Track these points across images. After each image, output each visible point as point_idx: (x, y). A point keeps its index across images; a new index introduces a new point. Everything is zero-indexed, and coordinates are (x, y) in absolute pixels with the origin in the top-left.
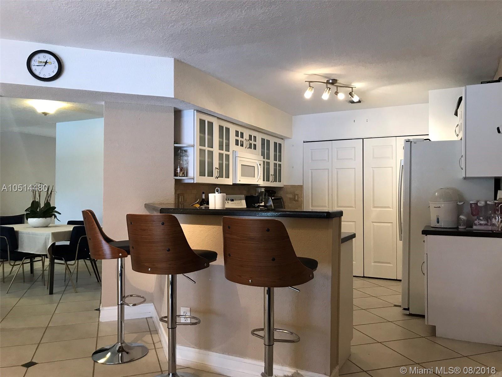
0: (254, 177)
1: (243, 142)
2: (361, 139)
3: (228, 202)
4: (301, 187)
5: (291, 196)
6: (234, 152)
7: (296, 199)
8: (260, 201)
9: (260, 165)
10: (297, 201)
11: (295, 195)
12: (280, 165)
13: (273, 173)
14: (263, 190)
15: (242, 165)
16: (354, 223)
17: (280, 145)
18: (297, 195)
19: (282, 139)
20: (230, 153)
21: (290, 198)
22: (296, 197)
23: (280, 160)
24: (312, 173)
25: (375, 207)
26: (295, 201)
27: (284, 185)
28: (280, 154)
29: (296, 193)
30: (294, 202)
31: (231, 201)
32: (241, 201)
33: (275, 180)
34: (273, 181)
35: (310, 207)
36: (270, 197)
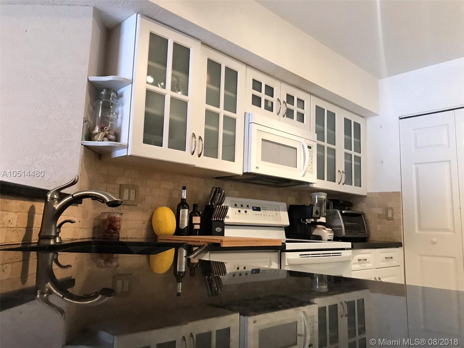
0: (296, 167)
1: (272, 103)
3: (246, 212)
4: (397, 195)
5: (379, 211)
6: (247, 115)
7: (390, 215)
8: (314, 214)
9: (309, 147)
10: (392, 219)
11: (387, 209)
12: (358, 159)
13: (343, 169)
14: (324, 196)
15: (263, 140)
17: (358, 126)
18: (392, 209)
19: (363, 117)
20: (239, 116)
21: (379, 215)
22: (390, 212)
23: (358, 149)
24: (417, 169)
26: (388, 220)
27: (368, 193)
28: (357, 140)
29: (389, 205)
30: (386, 220)
31: (254, 210)
32: (278, 212)
33: (348, 181)
34: (343, 181)
35: (417, 231)
36: (338, 209)
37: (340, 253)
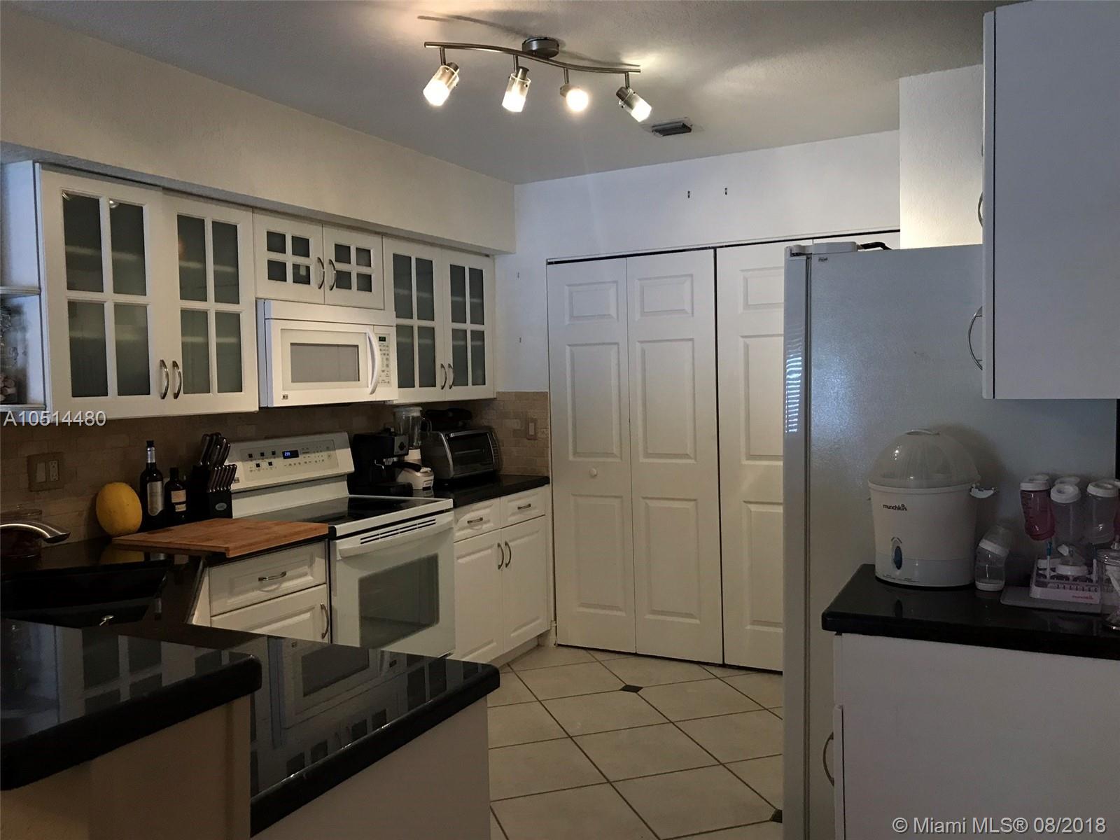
0: (359, 380)
1: (308, 268)
2: (710, 248)
3: (270, 464)
4: (542, 399)
5: (514, 424)
6: (260, 303)
7: (532, 432)
8: (396, 449)
9: (382, 339)
10: (534, 438)
11: (527, 421)
12: (479, 336)
13: (449, 361)
14: (416, 413)
15: (292, 344)
16: (693, 503)
17: (477, 275)
18: (535, 421)
19: (487, 256)
20: (245, 309)
21: (515, 432)
22: (532, 425)
23: (478, 317)
24: (572, 355)
25: (751, 457)
26: (529, 439)
27: (498, 393)
28: (477, 301)
29: (531, 414)
30: (526, 440)
31: (285, 457)
32: (332, 452)
33: (460, 380)
34: (450, 381)
35: (571, 458)
36: (442, 431)
37: (434, 520)
